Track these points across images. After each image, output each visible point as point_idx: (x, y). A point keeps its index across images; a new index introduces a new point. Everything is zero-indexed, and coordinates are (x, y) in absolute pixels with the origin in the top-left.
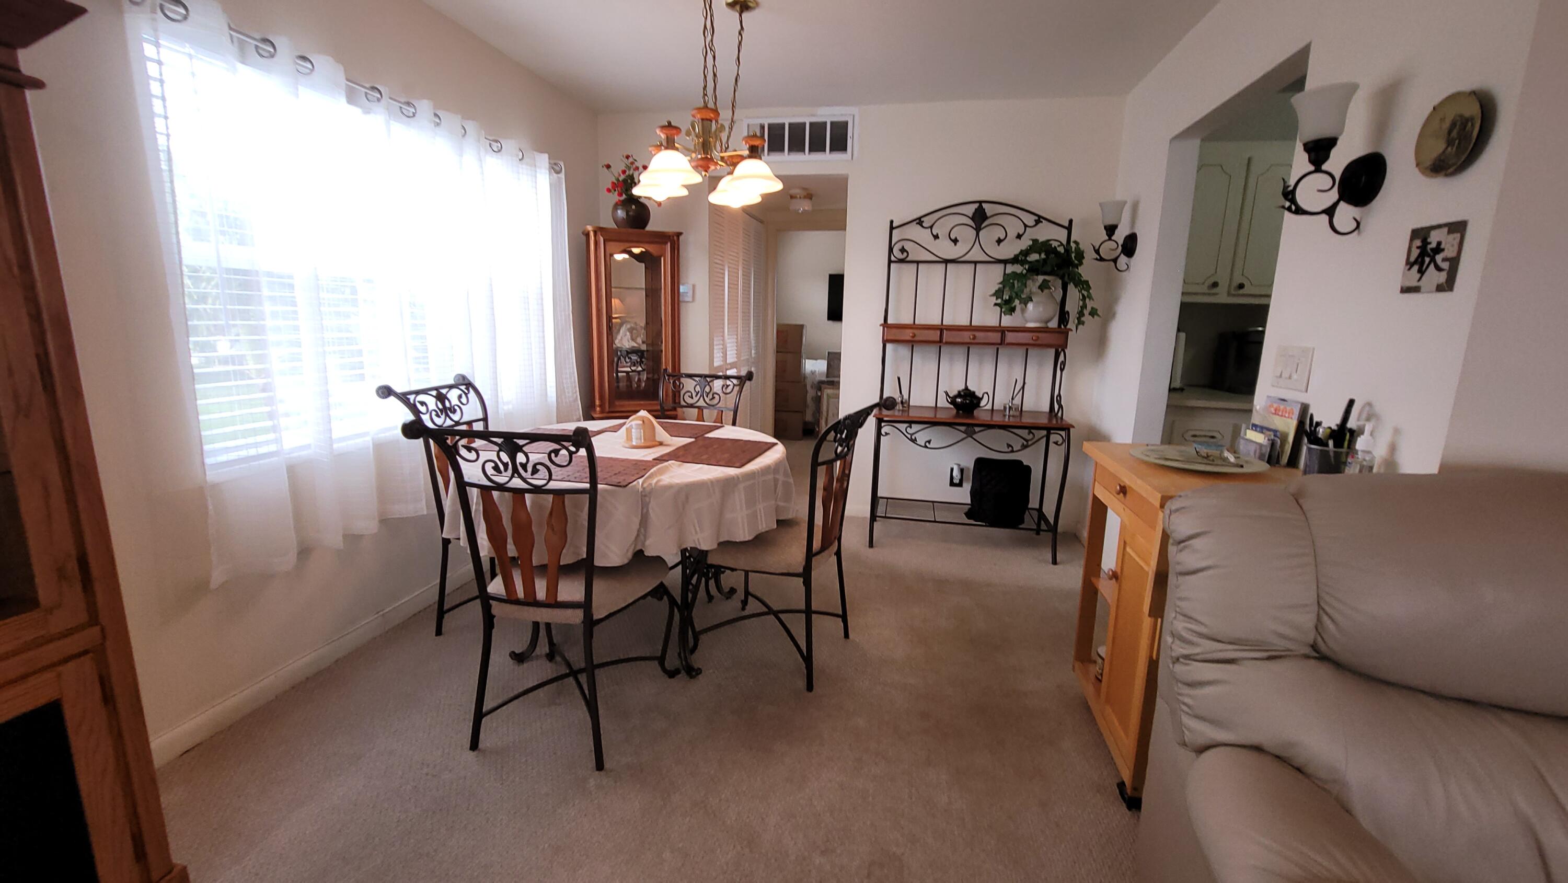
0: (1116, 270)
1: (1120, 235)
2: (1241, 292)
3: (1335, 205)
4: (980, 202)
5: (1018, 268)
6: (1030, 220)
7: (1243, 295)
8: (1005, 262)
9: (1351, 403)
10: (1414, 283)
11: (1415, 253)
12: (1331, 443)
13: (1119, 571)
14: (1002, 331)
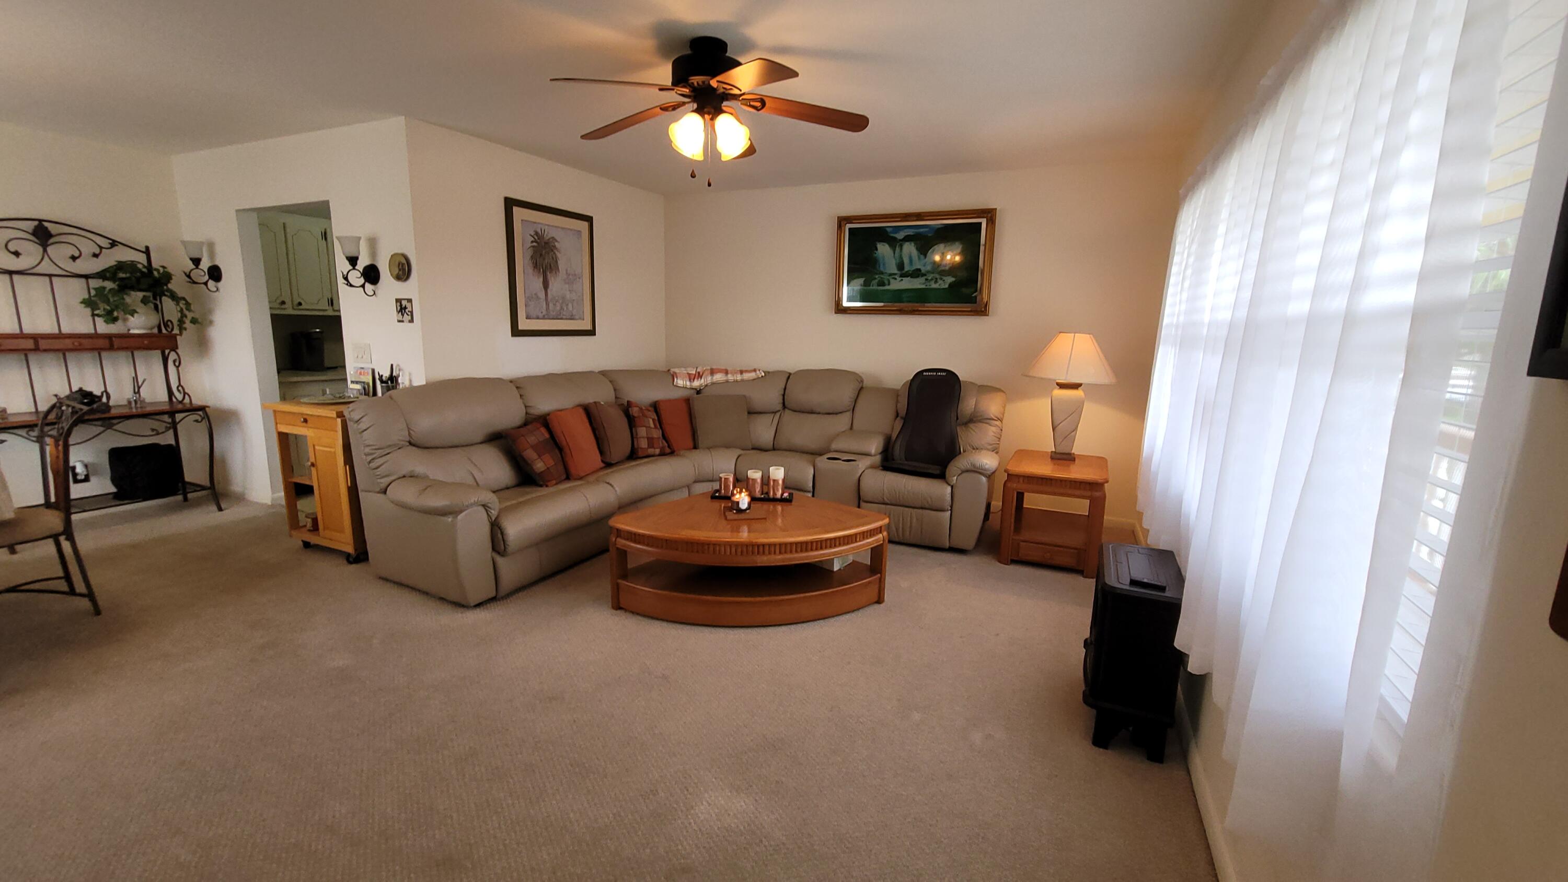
0: (207, 290)
1: (205, 265)
2: (300, 307)
3: (364, 284)
4: (40, 221)
5: (109, 285)
6: (104, 243)
7: (303, 310)
8: (86, 277)
9: (392, 366)
10: (401, 319)
11: (399, 308)
12: (389, 382)
13: (315, 462)
14: (109, 337)
